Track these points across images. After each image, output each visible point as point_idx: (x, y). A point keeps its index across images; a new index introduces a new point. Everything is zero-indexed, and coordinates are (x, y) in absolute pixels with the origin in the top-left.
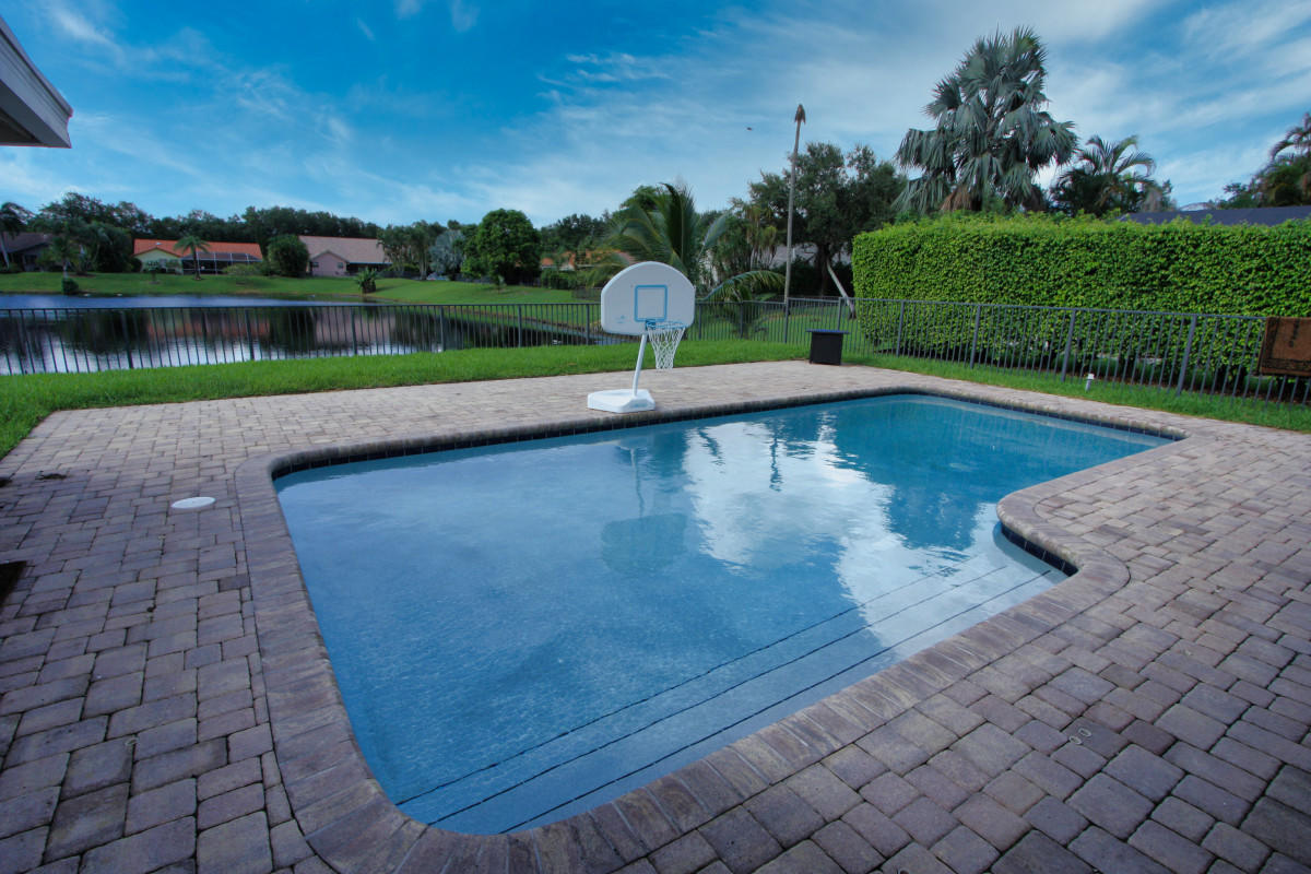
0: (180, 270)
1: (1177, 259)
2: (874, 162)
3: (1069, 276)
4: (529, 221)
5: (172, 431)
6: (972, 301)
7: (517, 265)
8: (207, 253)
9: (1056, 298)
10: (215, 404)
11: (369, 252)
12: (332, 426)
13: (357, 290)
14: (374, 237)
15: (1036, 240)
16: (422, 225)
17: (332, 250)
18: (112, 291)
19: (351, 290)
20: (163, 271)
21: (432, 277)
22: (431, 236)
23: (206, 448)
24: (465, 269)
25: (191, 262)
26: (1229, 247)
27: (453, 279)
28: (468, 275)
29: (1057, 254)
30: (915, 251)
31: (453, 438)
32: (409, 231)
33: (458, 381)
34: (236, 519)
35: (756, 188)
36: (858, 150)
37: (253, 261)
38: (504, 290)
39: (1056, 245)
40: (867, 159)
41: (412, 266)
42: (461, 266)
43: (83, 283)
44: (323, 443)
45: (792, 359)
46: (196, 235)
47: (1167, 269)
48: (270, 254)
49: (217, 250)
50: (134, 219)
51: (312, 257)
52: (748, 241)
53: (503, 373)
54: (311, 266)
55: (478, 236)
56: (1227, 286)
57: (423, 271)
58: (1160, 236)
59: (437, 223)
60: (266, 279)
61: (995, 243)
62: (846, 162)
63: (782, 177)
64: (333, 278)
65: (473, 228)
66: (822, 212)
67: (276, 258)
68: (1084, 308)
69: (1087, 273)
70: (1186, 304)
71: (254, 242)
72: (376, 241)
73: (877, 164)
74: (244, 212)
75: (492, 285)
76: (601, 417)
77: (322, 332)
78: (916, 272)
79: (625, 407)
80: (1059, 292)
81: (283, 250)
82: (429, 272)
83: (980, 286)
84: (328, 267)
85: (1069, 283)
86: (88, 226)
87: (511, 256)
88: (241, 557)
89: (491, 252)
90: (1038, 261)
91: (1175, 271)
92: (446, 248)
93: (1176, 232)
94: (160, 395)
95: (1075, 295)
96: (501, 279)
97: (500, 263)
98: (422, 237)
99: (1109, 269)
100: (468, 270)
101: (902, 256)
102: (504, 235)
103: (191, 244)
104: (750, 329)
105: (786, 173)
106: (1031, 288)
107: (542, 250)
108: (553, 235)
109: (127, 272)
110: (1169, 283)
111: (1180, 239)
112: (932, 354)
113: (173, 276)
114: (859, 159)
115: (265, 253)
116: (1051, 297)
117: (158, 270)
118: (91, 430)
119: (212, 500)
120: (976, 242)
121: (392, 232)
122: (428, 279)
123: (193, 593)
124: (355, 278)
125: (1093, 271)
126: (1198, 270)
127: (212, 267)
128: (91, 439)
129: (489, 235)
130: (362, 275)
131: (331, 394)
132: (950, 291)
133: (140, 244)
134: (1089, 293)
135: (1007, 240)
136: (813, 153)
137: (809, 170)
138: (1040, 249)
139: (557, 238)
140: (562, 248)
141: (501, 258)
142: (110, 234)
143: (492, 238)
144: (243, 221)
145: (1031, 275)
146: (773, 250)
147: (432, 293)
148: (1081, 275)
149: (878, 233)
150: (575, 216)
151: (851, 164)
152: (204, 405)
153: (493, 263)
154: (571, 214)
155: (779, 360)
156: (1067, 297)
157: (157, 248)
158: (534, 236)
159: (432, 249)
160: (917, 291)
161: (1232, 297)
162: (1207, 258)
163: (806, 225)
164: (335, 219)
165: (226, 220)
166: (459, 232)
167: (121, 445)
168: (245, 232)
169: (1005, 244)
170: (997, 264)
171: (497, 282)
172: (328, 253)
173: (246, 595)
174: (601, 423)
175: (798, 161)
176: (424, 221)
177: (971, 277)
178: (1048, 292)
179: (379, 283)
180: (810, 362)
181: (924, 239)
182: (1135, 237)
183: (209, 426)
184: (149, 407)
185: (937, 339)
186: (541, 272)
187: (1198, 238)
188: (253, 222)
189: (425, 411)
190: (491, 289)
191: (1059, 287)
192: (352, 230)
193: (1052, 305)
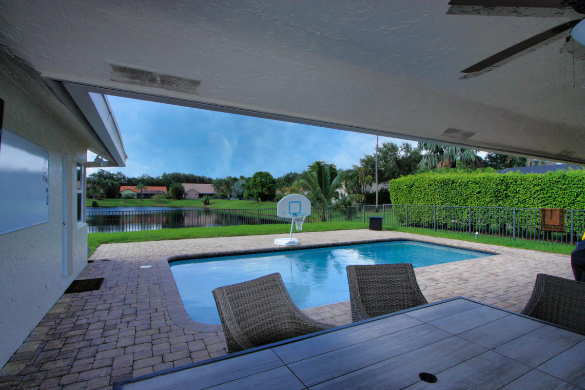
0: (136, 197)
1: (510, 187)
2: (411, 149)
3: (471, 194)
4: (272, 176)
5: (138, 249)
6: (436, 205)
7: (266, 193)
8: (146, 190)
9: (467, 203)
10: (150, 242)
11: (208, 189)
12: (187, 248)
13: (202, 204)
14: (210, 183)
15: (456, 181)
16: (230, 178)
17: (194, 189)
18: (109, 206)
19: (200, 204)
20: (129, 198)
21: (232, 198)
22: (233, 182)
23: (148, 254)
24: (245, 195)
25: (140, 194)
26: (528, 182)
27: (240, 199)
28: (246, 198)
29: (465, 186)
30: (412, 186)
31: (226, 253)
32: (225, 180)
33: (232, 236)
34: (158, 270)
35: (362, 161)
36: (404, 145)
37: (163, 193)
38: (261, 204)
39: (464, 183)
40: (408, 148)
41: (224, 194)
42: (244, 194)
43: (100, 203)
44: (184, 253)
45: (363, 229)
46: (143, 183)
47: (507, 190)
48: (170, 191)
49: (150, 189)
50: (121, 178)
51: (186, 191)
52: (360, 182)
53: (249, 234)
54: (185, 195)
55: (251, 182)
56: (530, 197)
57: (228, 196)
58: (501, 178)
59: (235, 177)
60: (167, 200)
61: (441, 182)
62: (400, 149)
63: (373, 156)
64: (193, 200)
65: (250, 179)
66: (390, 170)
67: (172, 192)
68: (479, 207)
69: (477, 193)
70: (517, 204)
71: (164, 186)
72: (211, 185)
73: (413, 149)
74: (162, 175)
75: (256, 202)
76: (278, 247)
77: (187, 221)
78: (413, 194)
79: (287, 244)
80: (468, 200)
81: (175, 189)
82: (231, 196)
83: (438, 199)
84: (192, 195)
85: (472, 197)
86: (105, 181)
87: (264, 189)
88: (159, 278)
89: (256, 188)
90: (458, 188)
91: (510, 191)
92: (238, 187)
93: (508, 177)
94: (133, 239)
95: (475, 201)
96: (259, 199)
97: (259, 193)
98: (229, 183)
99: (485, 191)
100: (246, 195)
101: (407, 188)
102: (261, 181)
103: (141, 187)
104: (353, 218)
105: (375, 155)
106: (457, 199)
107: (277, 187)
108: (282, 181)
109: (116, 198)
110: (509, 196)
111: (509, 179)
112: (423, 226)
113: (133, 199)
114: (405, 148)
115: (168, 190)
116: (466, 202)
117: (128, 197)
118: (113, 249)
119: (151, 266)
120: (434, 182)
121: (217, 181)
122: (231, 199)
123: (147, 285)
124: (202, 199)
125: (479, 192)
126: (519, 191)
127: (147, 196)
128: (114, 251)
129: (255, 181)
130: (204, 198)
131: (188, 240)
132: (427, 201)
133: (122, 188)
134: (479, 201)
135: (445, 181)
136: (385, 147)
137: (384, 153)
138: (458, 184)
139: (283, 182)
140: (285, 186)
141: (260, 190)
142: (112, 184)
143: (256, 183)
144: (161, 178)
145: (456, 194)
146: (371, 185)
147: (232, 205)
148: (475, 194)
149: (398, 179)
150: (291, 173)
151: (402, 150)
152: (147, 242)
153: (256, 193)
154: (289, 172)
155: (358, 229)
156: (471, 202)
157: (128, 189)
158: (274, 181)
159: (232, 187)
160: (414, 201)
161: (533, 201)
162: (521, 186)
163: (384, 174)
164: (196, 176)
165: (155, 178)
166: (244, 180)
167: (123, 253)
168: (162, 182)
169: (445, 183)
170: (443, 190)
171: (258, 200)
172: (192, 190)
173: (161, 285)
174: (278, 249)
175: (378, 150)
176: (230, 176)
177: (434, 195)
178: (464, 201)
179: (211, 201)
180: (370, 229)
181: (415, 181)
182: (493, 179)
183: (149, 248)
184: (130, 243)
185: (425, 220)
186: (276, 196)
187: (516, 179)
188: (165, 178)
189: (218, 245)
190: (255, 203)
191: (468, 198)
192: (202, 181)
193: (467, 206)
